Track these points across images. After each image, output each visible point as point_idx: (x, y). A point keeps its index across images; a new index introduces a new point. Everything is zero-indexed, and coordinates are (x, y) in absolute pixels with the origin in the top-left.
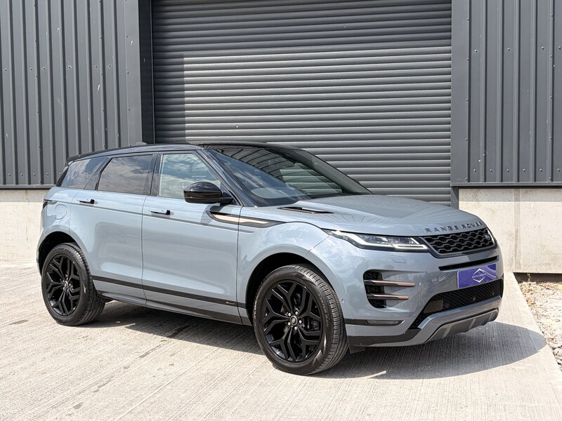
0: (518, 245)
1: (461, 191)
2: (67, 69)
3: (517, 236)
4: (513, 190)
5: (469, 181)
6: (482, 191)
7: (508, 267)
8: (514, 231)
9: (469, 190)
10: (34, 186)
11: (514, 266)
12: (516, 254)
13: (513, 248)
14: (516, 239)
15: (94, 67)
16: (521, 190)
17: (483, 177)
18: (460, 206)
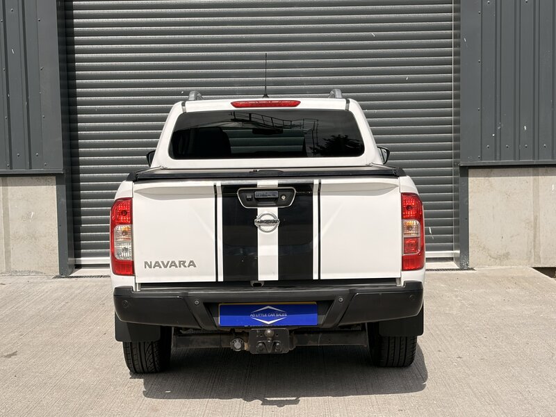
0: (538, 234)
1: (471, 171)
3: (536, 224)
4: (531, 170)
5: (481, 160)
6: (495, 171)
7: (526, 261)
8: (532, 219)
9: (480, 170)
11: (532, 260)
12: (534, 246)
13: (532, 238)
14: (535, 228)
16: (540, 169)
17: (498, 155)
18: (469, 190)
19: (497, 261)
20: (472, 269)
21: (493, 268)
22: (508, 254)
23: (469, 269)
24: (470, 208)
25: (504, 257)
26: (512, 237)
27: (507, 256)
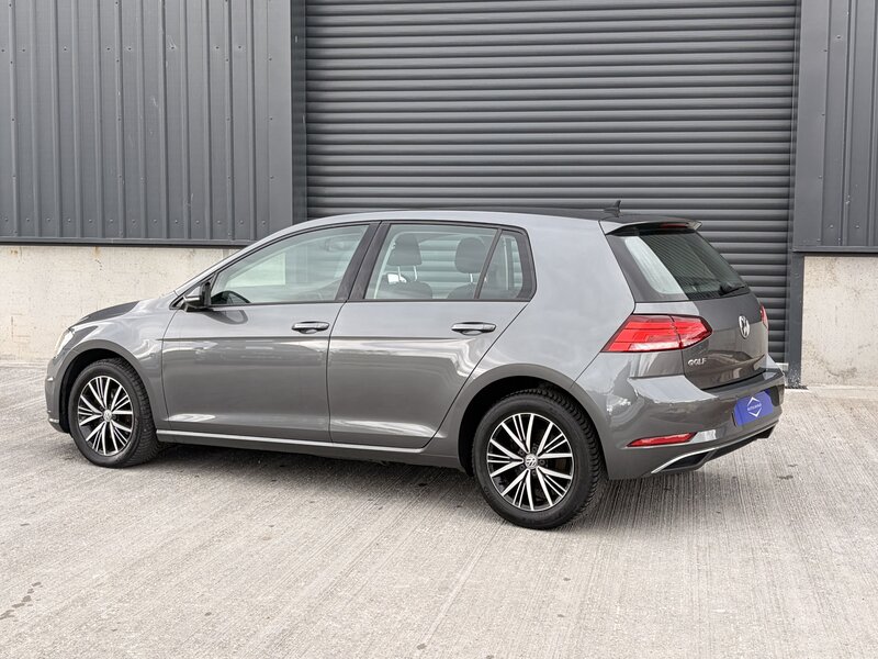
1: (808, 260)
2: (169, 49)
5: (822, 244)
6: (842, 260)
9: (821, 258)
10: (112, 240)
15: (213, 48)
17: (845, 238)
18: (805, 284)
19: (840, 379)
20: (804, 388)
21: (832, 387)
22: (854, 369)
23: (800, 387)
24: (804, 307)
25: (849, 374)
26: (860, 347)
27: (852, 372)
